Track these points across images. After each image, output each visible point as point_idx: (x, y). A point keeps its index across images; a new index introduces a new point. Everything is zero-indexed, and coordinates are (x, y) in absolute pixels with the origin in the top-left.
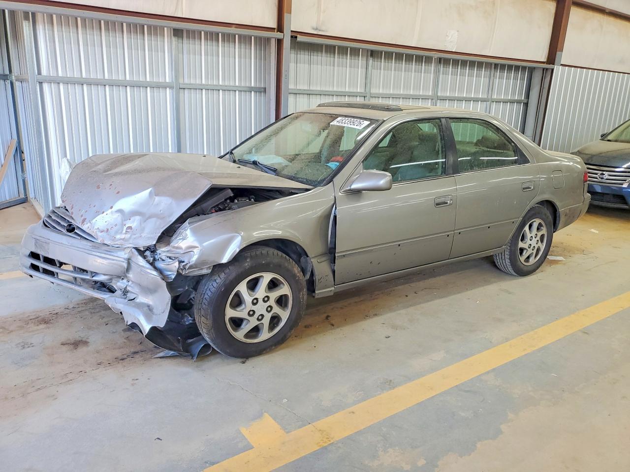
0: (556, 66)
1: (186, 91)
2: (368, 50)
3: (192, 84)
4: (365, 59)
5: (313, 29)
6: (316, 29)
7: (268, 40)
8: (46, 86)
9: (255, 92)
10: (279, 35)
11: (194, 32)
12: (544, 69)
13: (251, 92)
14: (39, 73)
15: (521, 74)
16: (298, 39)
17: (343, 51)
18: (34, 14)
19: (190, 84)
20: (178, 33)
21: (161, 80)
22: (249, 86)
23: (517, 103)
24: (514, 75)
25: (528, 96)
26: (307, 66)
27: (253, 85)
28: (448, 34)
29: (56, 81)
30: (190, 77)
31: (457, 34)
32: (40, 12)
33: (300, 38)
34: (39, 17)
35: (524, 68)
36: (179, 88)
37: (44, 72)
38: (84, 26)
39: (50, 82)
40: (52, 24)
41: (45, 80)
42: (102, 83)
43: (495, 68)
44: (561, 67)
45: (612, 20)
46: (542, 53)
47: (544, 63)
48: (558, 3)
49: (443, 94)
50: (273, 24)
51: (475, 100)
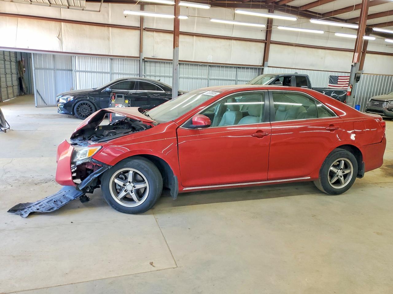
0: (265, 67)
6: (153, 57)
8: (77, 73)
28: (208, 57)
29: (80, 71)
31: (212, 56)
37: (77, 69)
46: (259, 62)
47: (261, 66)
48: (266, 43)
49: (213, 77)
50: (138, 56)
51: (229, 80)
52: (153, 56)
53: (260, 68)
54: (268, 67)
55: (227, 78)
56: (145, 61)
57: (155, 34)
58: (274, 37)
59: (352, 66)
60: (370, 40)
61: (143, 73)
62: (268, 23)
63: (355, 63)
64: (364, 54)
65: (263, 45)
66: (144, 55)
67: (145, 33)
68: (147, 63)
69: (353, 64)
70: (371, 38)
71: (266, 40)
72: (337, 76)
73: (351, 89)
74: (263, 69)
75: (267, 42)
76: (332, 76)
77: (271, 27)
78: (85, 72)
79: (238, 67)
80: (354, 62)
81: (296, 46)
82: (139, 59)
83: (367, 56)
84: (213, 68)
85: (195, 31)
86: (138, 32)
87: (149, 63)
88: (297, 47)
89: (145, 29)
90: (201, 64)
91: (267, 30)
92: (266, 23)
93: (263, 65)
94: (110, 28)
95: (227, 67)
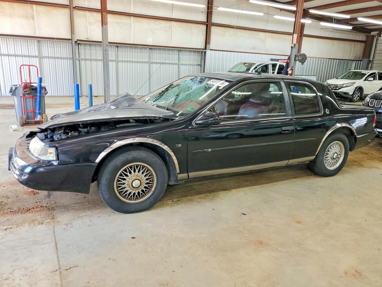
0: (207, 51)
23: (198, 65)
28: (147, 39)
31: (152, 39)
33: (78, 42)
46: (201, 45)
47: (203, 49)
48: (207, 26)
49: (154, 61)
50: (70, 38)
51: (172, 64)
52: (87, 38)
53: (203, 52)
54: (210, 50)
55: (169, 62)
56: (79, 44)
57: (87, 13)
58: (215, 19)
59: (292, 47)
60: (306, 23)
61: (77, 56)
62: (208, 4)
63: (295, 45)
64: (301, 37)
65: (204, 27)
66: (77, 37)
67: (76, 13)
68: (81, 46)
69: (293, 45)
70: (307, 21)
71: (207, 22)
72: (277, 59)
73: (291, 71)
74: (205, 52)
75: (208, 24)
76: (273, 59)
77: (212, 8)
78: (7, 56)
79: (180, 50)
80: (293, 43)
81: (237, 28)
82: (71, 41)
83: (305, 39)
84: (154, 51)
85: (132, 11)
86: (67, 11)
87: (83, 46)
88: (238, 30)
89: (75, 8)
90: (141, 46)
91: (208, 12)
92: (207, 4)
93: (206, 48)
94: (34, 5)
95: (168, 50)
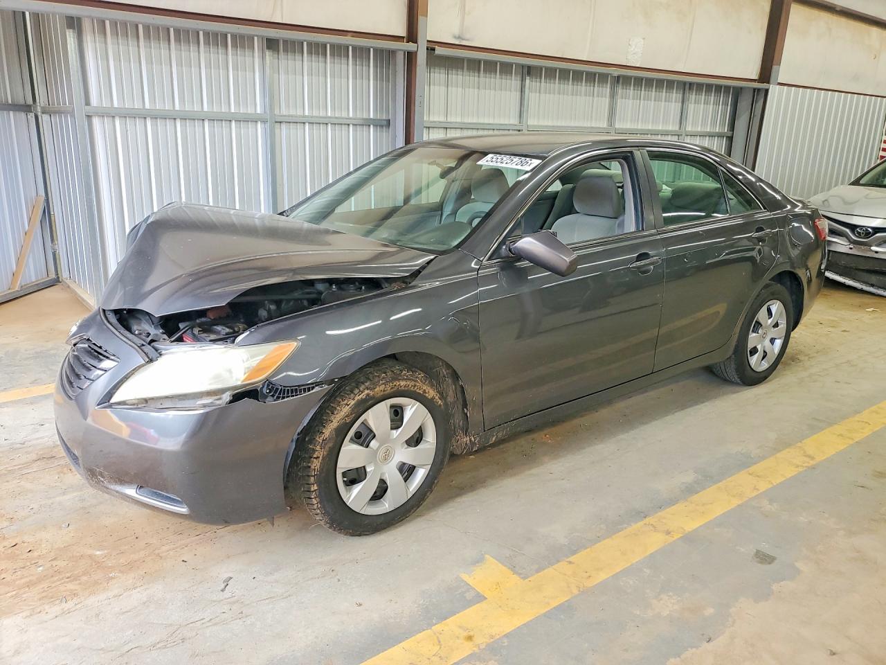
0: (771, 86)
1: (283, 126)
2: (523, 66)
3: (292, 116)
4: (519, 78)
5: (455, 37)
6: (459, 38)
7: (391, 53)
8: (96, 121)
9: (375, 126)
10: (411, 47)
11: (293, 42)
12: (754, 89)
13: (369, 126)
14: (88, 103)
15: (723, 96)
16: (437, 52)
17: (490, 67)
18: (79, 19)
19: (289, 116)
20: (272, 44)
21: (250, 110)
22: (367, 117)
23: (718, 137)
24: (714, 99)
25: (732, 127)
26: (443, 89)
27: (372, 117)
28: (631, 43)
29: (110, 114)
30: (288, 106)
31: (642, 43)
32: (87, 17)
33: (439, 51)
34: (86, 25)
35: (727, 88)
36: (274, 122)
37: (94, 101)
38: (148, 36)
39: (102, 116)
40: (105, 34)
41: (97, 113)
42: (172, 117)
43: (690, 89)
44: (778, 86)
45: (843, 21)
51: (663, 134)
53: (759, 90)
54: (779, 83)
55: (657, 128)
74: (761, 94)
93: (765, 79)
